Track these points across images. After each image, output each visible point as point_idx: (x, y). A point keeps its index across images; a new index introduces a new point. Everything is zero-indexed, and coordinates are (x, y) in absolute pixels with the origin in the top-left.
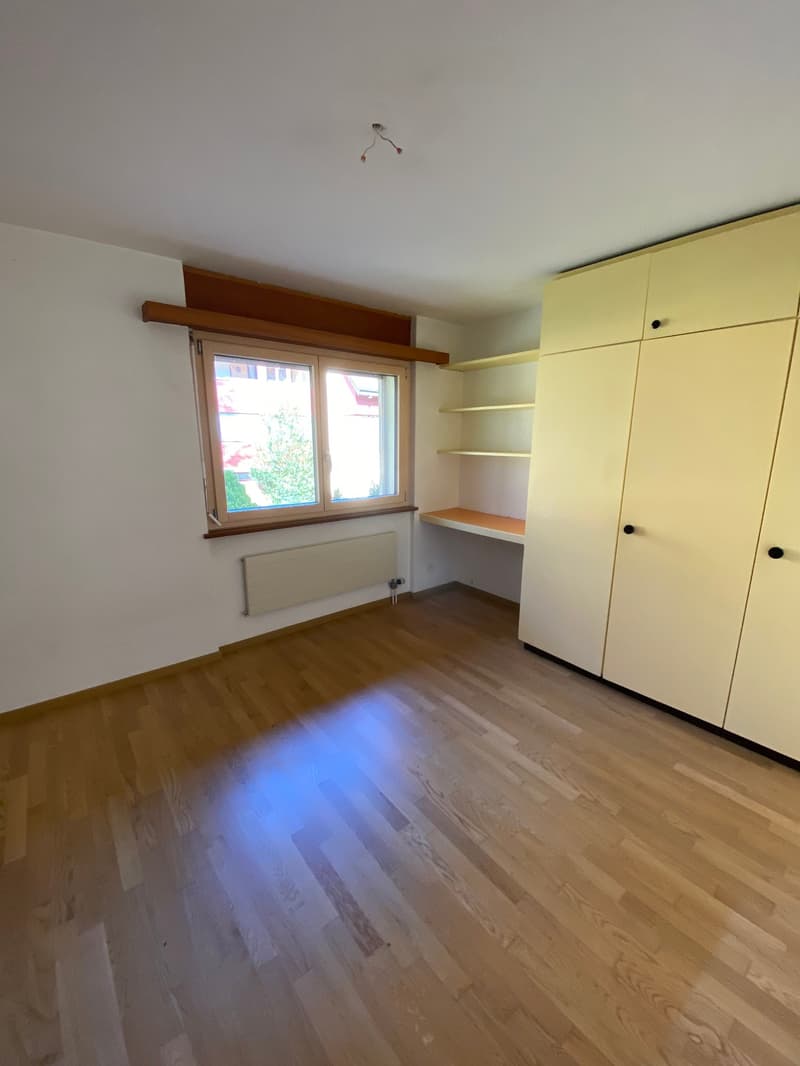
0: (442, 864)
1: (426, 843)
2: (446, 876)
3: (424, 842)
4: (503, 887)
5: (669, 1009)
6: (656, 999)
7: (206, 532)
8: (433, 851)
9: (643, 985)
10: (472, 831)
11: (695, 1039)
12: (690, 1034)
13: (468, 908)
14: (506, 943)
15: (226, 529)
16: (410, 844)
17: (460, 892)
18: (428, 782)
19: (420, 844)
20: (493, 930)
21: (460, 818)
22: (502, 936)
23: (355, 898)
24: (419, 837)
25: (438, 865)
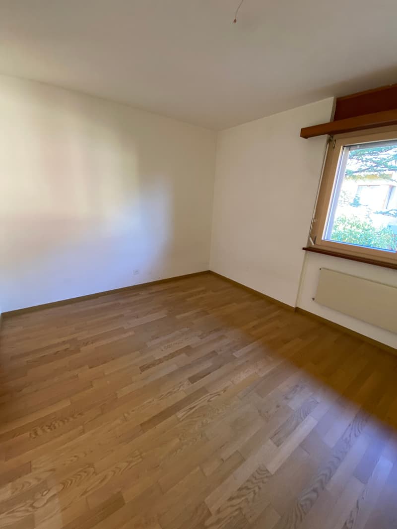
0: (169, 394)
1: (180, 390)
2: (162, 395)
3: (181, 389)
4: (149, 421)
5: (63, 486)
6: (70, 482)
7: (305, 246)
8: (175, 392)
9: (79, 477)
10: (184, 413)
11: (46, 492)
12: (49, 490)
13: (145, 402)
14: (126, 415)
15: (315, 248)
16: (180, 383)
17: (153, 400)
18: (219, 395)
19: (180, 387)
20: (133, 411)
21: (194, 407)
22: (129, 414)
23: (160, 364)
24: (183, 387)
25: (167, 394)
